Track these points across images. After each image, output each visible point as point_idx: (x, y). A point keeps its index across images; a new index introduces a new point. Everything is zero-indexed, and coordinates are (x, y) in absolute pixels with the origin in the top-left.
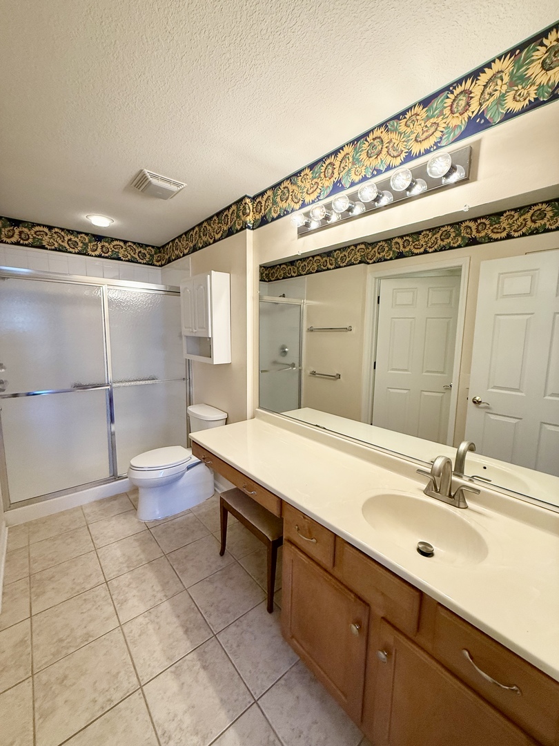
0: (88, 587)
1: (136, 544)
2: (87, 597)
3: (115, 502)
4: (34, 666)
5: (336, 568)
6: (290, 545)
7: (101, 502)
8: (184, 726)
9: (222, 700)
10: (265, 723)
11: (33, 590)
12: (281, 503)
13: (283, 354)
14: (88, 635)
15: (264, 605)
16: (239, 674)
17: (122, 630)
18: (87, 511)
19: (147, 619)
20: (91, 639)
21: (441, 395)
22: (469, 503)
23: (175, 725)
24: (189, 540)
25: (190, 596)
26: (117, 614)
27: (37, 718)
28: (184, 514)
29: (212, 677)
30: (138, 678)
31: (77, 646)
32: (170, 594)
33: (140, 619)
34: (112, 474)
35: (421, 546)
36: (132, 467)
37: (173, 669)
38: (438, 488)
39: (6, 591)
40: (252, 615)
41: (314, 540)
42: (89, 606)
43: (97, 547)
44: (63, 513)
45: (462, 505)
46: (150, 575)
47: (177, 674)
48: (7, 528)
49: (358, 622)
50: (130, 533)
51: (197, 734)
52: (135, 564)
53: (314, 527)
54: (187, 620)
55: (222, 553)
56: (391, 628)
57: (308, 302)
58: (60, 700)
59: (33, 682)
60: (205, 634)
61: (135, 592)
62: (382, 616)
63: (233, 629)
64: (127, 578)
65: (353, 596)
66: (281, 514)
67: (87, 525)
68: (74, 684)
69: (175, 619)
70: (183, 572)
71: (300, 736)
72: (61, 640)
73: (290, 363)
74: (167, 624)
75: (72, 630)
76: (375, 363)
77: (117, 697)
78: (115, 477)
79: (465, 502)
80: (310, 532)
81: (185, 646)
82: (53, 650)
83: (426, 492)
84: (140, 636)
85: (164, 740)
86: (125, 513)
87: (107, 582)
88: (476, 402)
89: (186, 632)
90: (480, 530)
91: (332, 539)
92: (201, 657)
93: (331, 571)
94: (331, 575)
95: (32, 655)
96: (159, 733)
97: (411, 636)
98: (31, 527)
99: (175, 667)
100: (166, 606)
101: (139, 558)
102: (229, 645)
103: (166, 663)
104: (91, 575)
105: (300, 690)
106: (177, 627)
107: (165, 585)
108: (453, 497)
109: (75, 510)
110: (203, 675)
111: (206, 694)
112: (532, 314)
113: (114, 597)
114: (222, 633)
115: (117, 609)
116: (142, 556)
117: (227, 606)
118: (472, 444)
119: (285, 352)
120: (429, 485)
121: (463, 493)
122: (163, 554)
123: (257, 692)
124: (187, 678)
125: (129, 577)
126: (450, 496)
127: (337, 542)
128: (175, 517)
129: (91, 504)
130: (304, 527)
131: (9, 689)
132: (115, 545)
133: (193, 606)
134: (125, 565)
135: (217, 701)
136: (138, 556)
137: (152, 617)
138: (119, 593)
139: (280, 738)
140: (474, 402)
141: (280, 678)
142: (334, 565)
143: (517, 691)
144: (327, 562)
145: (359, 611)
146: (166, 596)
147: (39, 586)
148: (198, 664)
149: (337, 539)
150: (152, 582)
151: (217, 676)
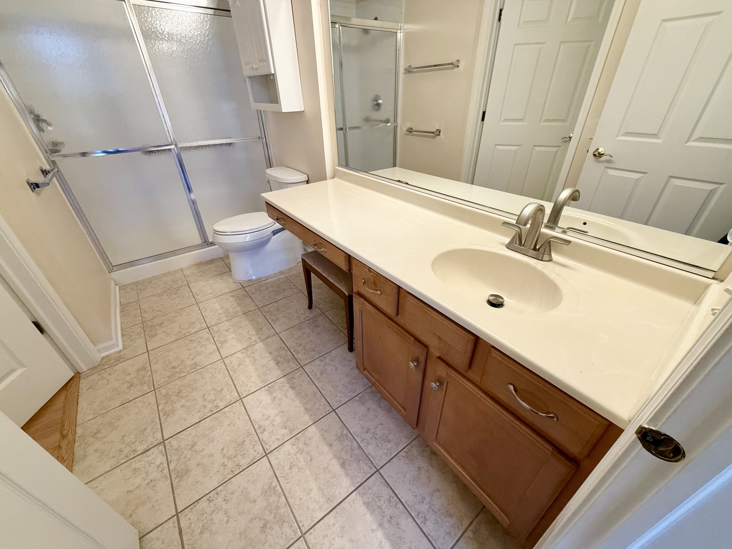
0: (193, 331)
1: (232, 299)
2: (193, 338)
3: (211, 266)
4: (155, 384)
5: (399, 316)
6: (359, 297)
7: (199, 265)
8: (276, 424)
9: (306, 409)
10: (341, 424)
11: (146, 333)
12: (349, 258)
13: (377, 107)
14: (196, 365)
15: (346, 346)
16: (321, 393)
17: (223, 361)
18: (187, 273)
19: (244, 354)
20: (198, 368)
21: (556, 149)
22: (553, 255)
23: (269, 422)
24: (279, 297)
25: (281, 339)
26: (219, 351)
27: (161, 416)
28: (275, 275)
29: (298, 394)
30: (238, 393)
31: (187, 372)
32: (263, 337)
33: (239, 355)
34: (203, 241)
35: (491, 298)
36: (216, 232)
37: (266, 388)
38: (523, 242)
39: (124, 333)
40: (334, 353)
41: (379, 292)
42: (195, 345)
43: (198, 301)
44: (166, 275)
45: (546, 257)
46: (245, 323)
47: (270, 392)
48: (118, 287)
49: (417, 360)
50: (227, 290)
51: (286, 428)
52: (232, 314)
53: (379, 280)
54: (278, 356)
55: (310, 307)
56: (444, 365)
57: (407, 26)
58: (177, 405)
59: (155, 393)
60: (294, 365)
61: (233, 335)
62: (438, 355)
63: (317, 362)
64: (225, 325)
65: (413, 339)
66: (350, 269)
67: (188, 284)
68: (188, 396)
69: (268, 355)
70: (275, 321)
71: (368, 432)
72: (174, 368)
73: (384, 119)
74: (261, 358)
75: (182, 361)
76: (484, 113)
77: (222, 404)
78: (207, 243)
79: (550, 255)
80: (375, 284)
81: (276, 373)
82: (169, 374)
83: (509, 246)
84: (239, 365)
85: (260, 431)
86: (222, 274)
87: (208, 328)
88: (598, 155)
89: (277, 364)
90: (559, 282)
91: (395, 291)
92: (290, 381)
93: (395, 319)
94: (395, 322)
95: (152, 377)
96: (256, 427)
97: (462, 371)
98: (139, 286)
99: (269, 387)
100: (260, 346)
101: (235, 310)
102: (314, 373)
103: (261, 384)
104: (194, 323)
105: (371, 404)
106: (269, 361)
107: (259, 330)
108: (538, 250)
109: (176, 272)
110: (291, 393)
111: (292, 404)
112: (719, 13)
113: (215, 339)
114: (308, 365)
115: (218, 347)
116: (238, 309)
117: (313, 346)
118: (578, 191)
119: (378, 105)
120: (513, 238)
121: (550, 246)
122: (257, 308)
123: (336, 405)
124: (278, 394)
125: (228, 324)
126: (535, 249)
127: (400, 293)
128: (267, 278)
129: (190, 267)
130: (370, 279)
131: (137, 398)
132: (214, 300)
133: (284, 346)
134: (223, 315)
135: (302, 409)
136: (235, 308)
137: (249, 353)
138: (219, 336)
139: (352, 433)
140: (595, 155)
141: (356, 396)
142: (398, 314)
143: (552, 417)
144: (390, 311)
145: (418, 351)
146: (260, 338)
147: (151, 330)
148: (288, 385)
149: (400, 289)
150: (247, 328)
151: (302, 394)
